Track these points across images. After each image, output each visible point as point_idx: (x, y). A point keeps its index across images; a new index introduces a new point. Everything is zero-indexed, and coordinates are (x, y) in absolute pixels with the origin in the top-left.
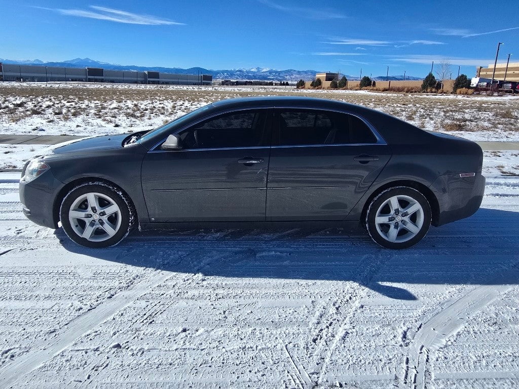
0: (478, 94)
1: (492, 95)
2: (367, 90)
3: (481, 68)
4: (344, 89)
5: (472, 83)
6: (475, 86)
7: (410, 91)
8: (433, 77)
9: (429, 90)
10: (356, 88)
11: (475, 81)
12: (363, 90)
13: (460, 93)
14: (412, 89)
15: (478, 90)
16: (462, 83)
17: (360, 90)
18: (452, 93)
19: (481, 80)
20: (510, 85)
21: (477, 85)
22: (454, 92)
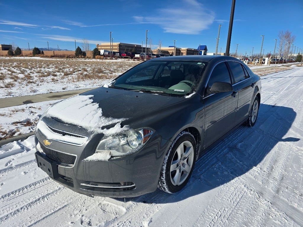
0: (106, 58)
1: (112, 59)
2: (39, 56)
3: (98, 45)
4: (21, 56)
5: (101, 53)
6: (102, 54)
7: (68, 57)
8: (80, 49)
9: (80, 56)
10: (31, 55)
11: (102, 52)
12: (35, 56)
13: (97, 58)
14: (70, 56)
15: (105, 56)
16: (96, 53)
17: (34, 56)
18: (93, 58)
19: (105, 51)
20: (118, 54)
21: (104, 54)
22: (94, 58)
